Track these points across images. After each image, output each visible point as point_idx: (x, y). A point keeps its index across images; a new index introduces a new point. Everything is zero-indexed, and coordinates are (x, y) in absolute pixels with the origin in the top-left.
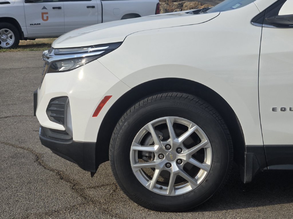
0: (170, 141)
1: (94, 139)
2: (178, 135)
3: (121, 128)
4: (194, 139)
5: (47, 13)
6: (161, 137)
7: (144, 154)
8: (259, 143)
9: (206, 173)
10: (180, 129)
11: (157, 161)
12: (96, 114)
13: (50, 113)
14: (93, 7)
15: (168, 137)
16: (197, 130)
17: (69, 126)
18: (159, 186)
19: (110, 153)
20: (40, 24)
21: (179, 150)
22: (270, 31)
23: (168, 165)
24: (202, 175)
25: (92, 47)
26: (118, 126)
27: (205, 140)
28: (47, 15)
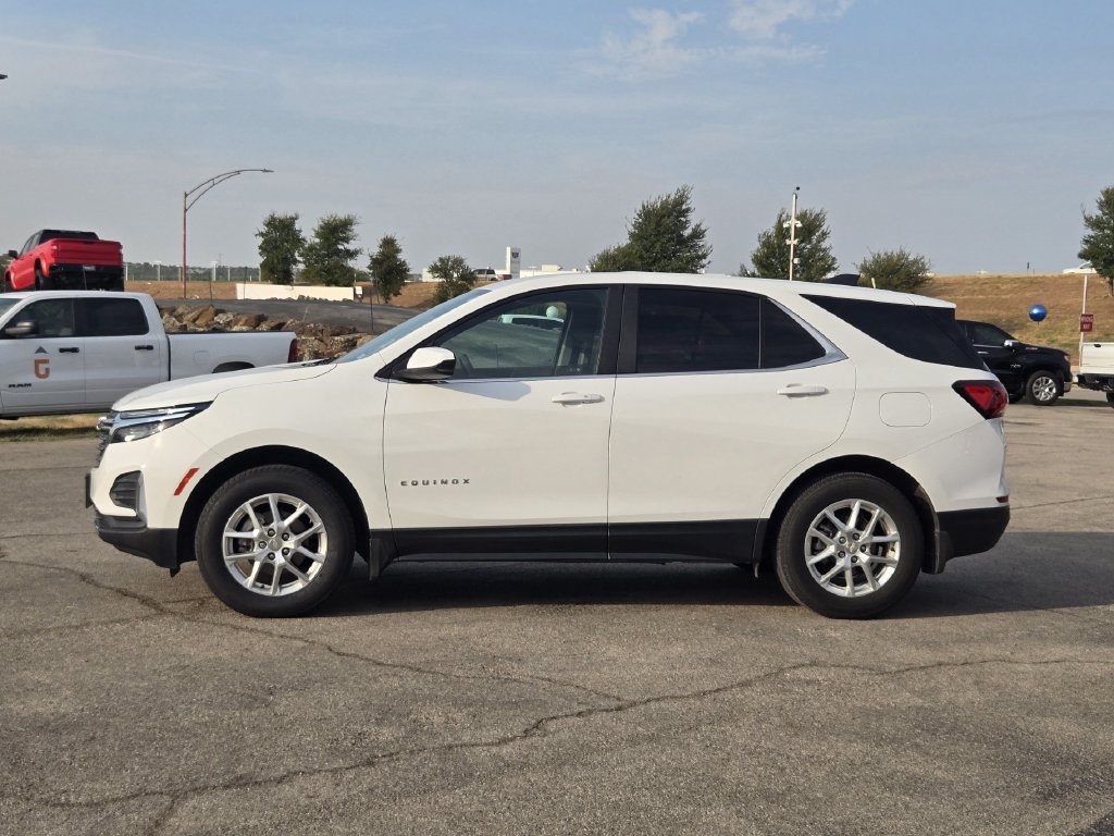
0: (274, 525)
1: (175, 525)
2: (283, 518)
3: (211, 509)
4: (304, 521)
5: (46, 361)
6: (263, 521)
7: (240, 543)
8: (387, 526)
9: (320, 565)
10: (286, 509)
11: (256, 550)
12: (178, 492)
13: (115, 496)
14: (150, 348)
15: (272, 521)
16: (307, 510)
17: (142, 510)
18: (260, 585)
19: (196, 542)
20: (30, 385)
21: (285, 536)
22: (397, 388)
23: (271, 556)
24: (315, 569)
25: (172, 407)
26: (206, 507)
27: (318, 523)
28: (46, 366)
